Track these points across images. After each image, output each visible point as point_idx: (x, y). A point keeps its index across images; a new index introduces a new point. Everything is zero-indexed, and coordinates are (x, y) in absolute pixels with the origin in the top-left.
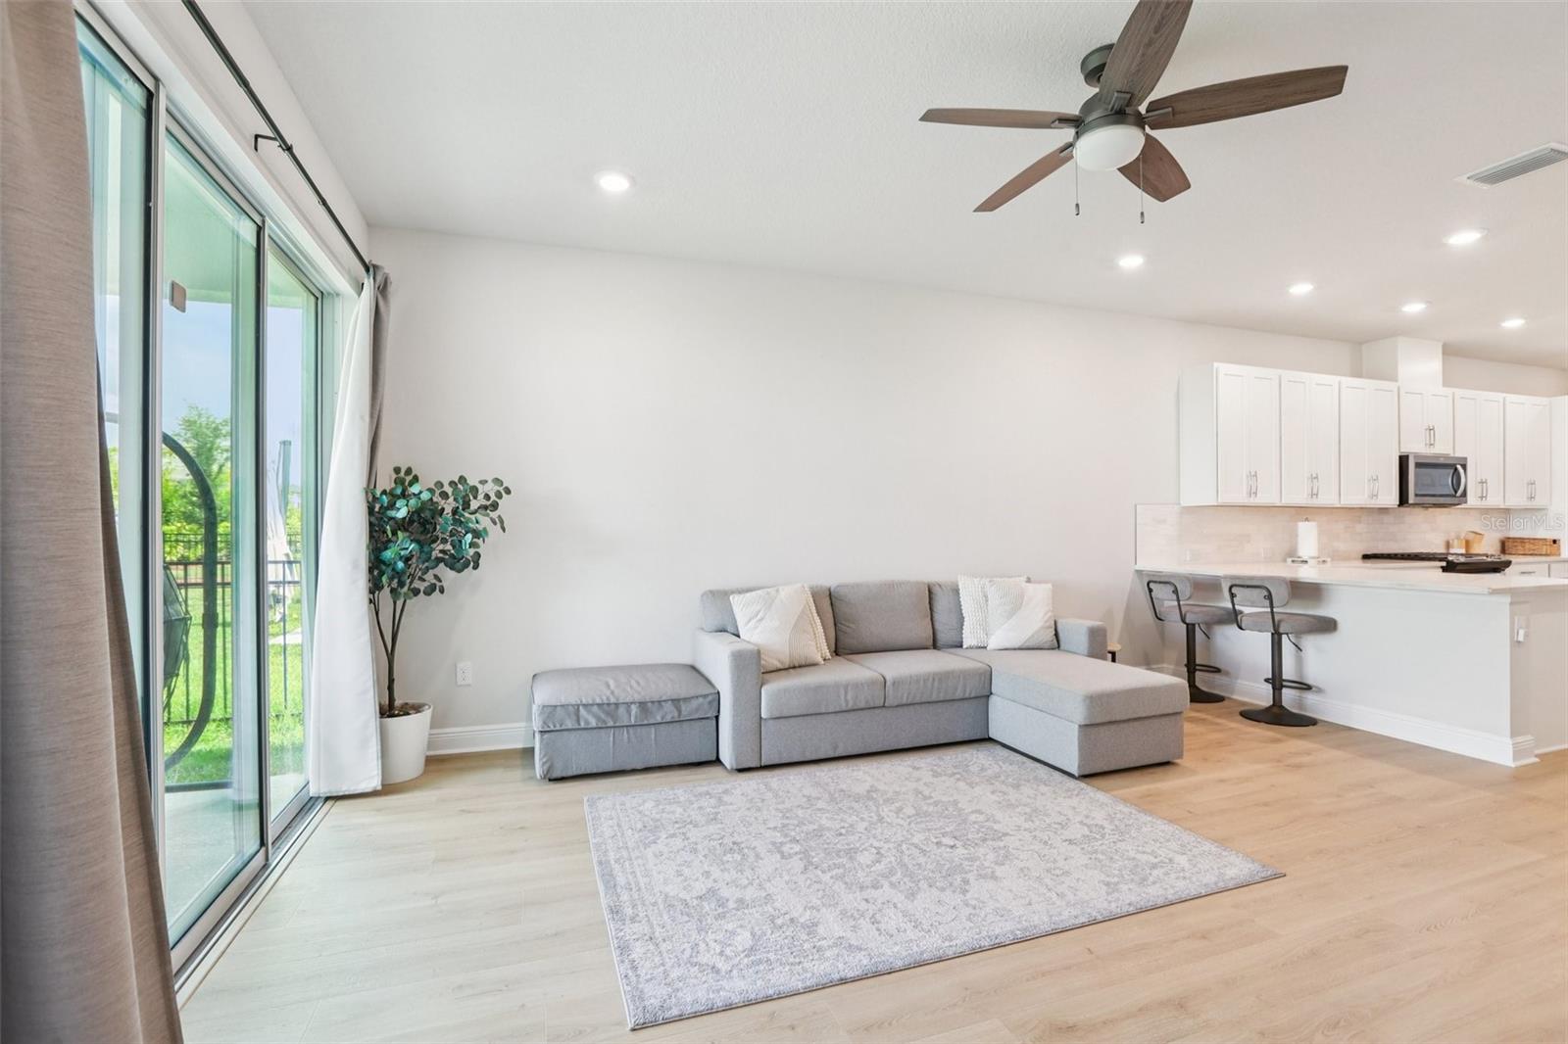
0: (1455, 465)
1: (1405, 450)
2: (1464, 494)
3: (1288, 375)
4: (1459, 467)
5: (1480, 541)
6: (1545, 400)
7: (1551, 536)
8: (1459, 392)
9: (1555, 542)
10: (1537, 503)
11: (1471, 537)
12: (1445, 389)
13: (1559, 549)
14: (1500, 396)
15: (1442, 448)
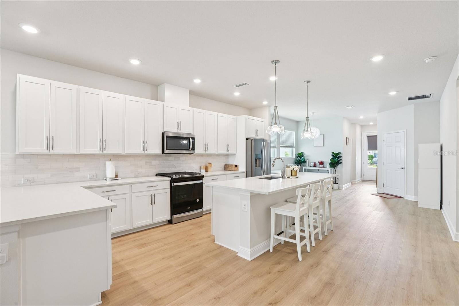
0: (189, 138)
1: (165, 130)
2: (193, 149)
3: (83, 89)
4: (191, 139)
5: (211, 167)
6: (234, 117)
7: (235, 164)
8: (196, 110)
9: (236, 166)
10: (230, 152)
11: (208, 165)
12: (190, 108)
13: (238, 168)
14: (216, 113)
15: (184, 131)
